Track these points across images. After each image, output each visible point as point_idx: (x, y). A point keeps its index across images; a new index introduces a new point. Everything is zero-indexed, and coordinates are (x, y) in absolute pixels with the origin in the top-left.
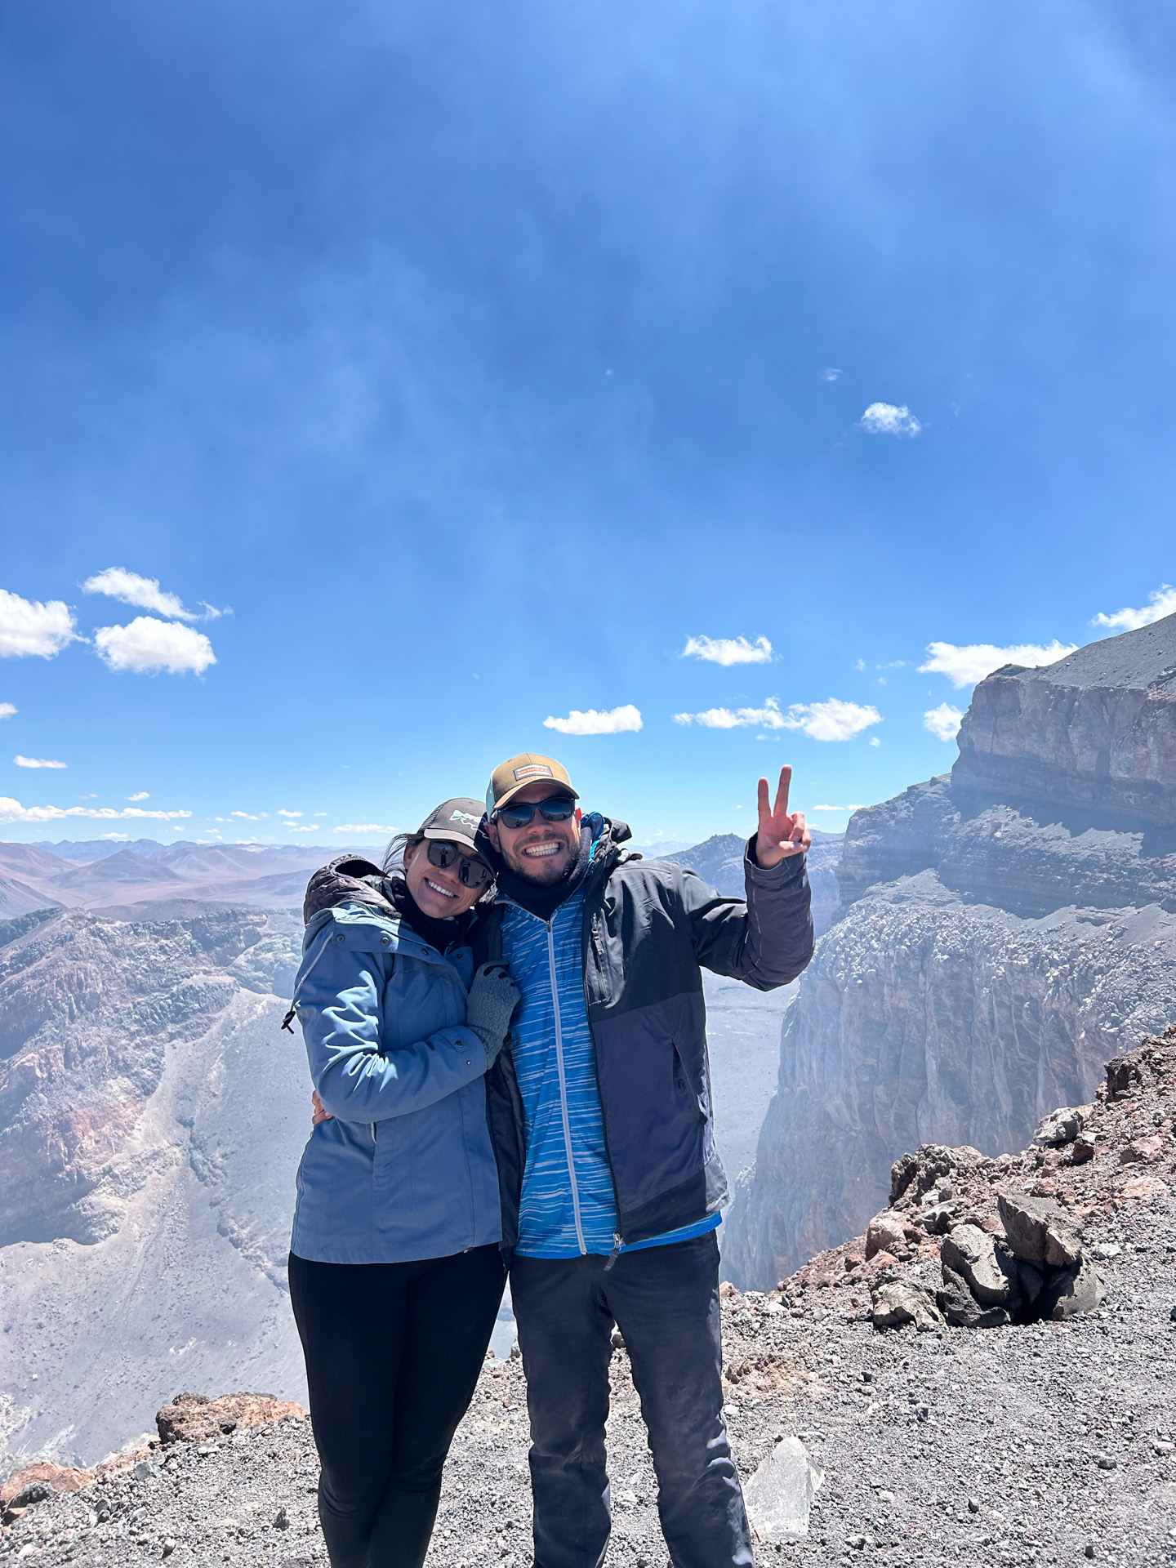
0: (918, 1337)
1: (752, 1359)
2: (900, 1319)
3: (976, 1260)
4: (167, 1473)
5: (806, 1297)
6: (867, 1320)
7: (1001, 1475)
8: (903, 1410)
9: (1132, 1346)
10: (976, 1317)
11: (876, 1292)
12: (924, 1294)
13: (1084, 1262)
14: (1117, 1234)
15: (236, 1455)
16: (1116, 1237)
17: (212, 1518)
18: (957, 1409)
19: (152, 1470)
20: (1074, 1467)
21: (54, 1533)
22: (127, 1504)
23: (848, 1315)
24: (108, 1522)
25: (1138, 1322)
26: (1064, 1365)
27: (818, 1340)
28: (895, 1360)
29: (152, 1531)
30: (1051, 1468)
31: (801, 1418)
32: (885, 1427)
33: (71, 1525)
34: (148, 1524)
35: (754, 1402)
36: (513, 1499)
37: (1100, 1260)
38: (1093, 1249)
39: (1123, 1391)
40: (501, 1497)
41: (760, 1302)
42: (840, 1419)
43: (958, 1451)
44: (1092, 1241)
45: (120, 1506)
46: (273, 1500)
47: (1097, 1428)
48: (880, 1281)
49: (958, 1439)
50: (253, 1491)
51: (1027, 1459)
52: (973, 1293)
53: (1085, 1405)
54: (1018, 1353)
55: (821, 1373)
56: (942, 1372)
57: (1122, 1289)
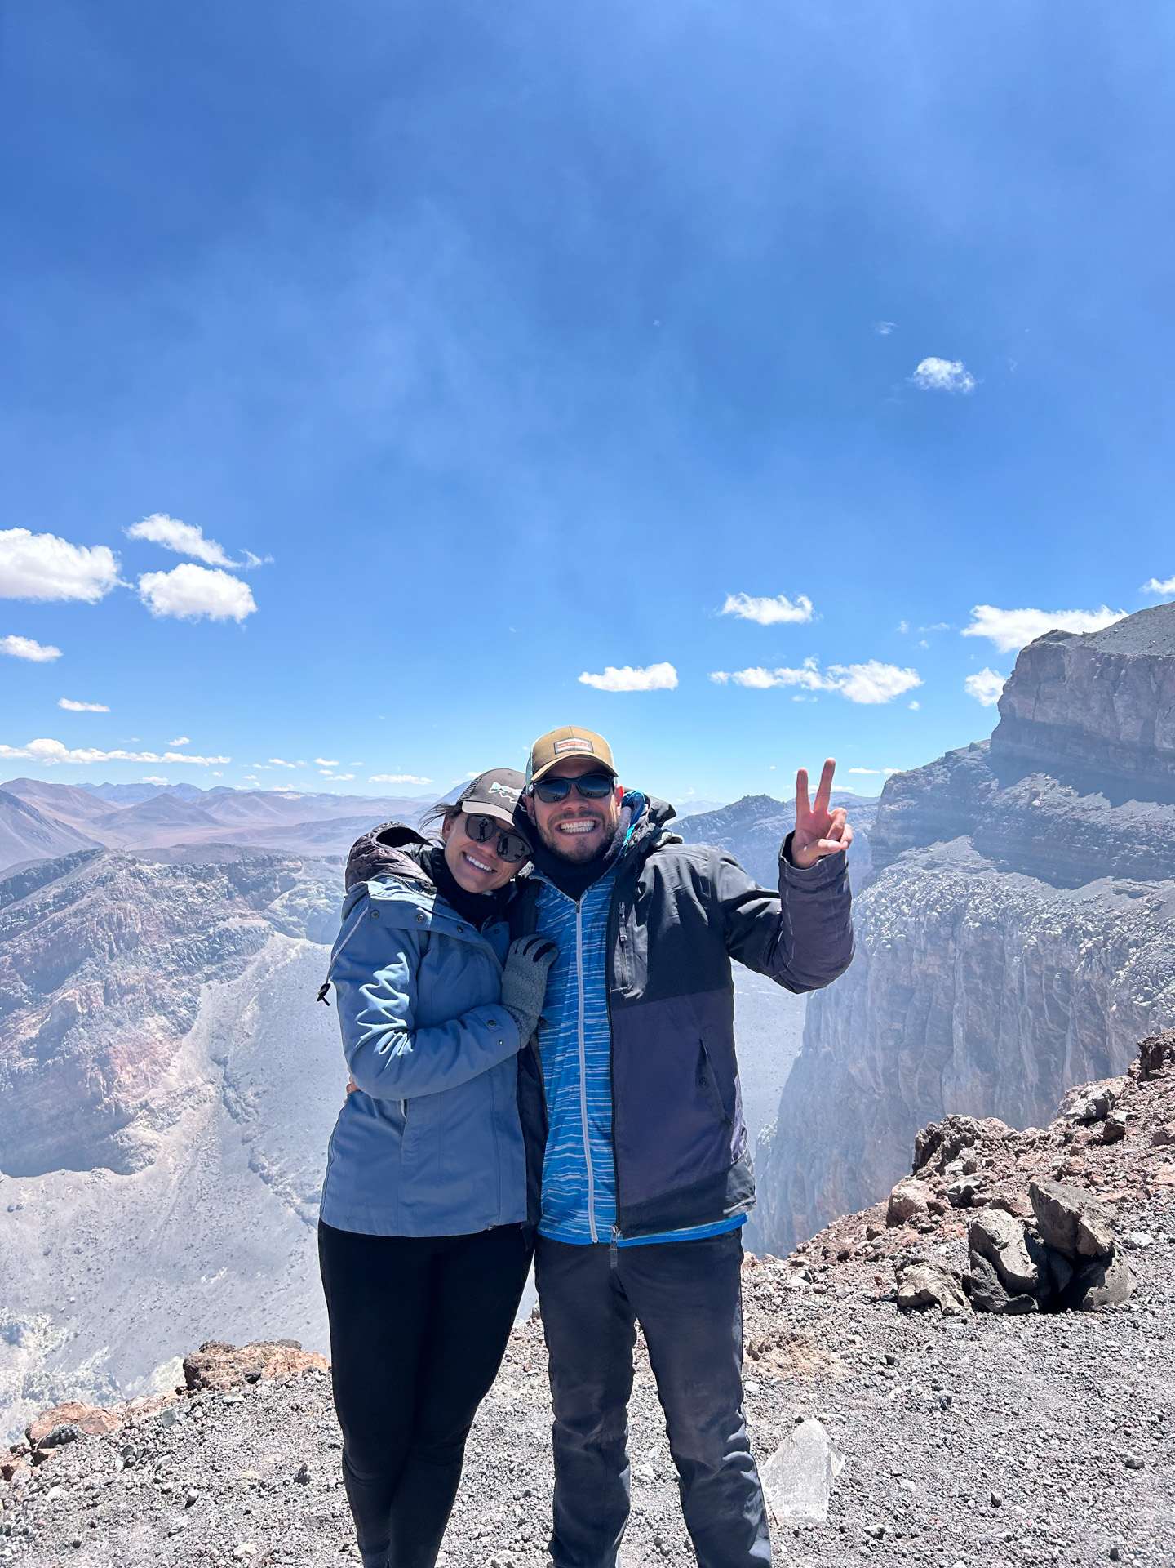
0: (943, 1321)
1: (773, 1336)
2: (924, 1302)
3: (1005, 1246)
4: (192, 1421)
5: (829, 1273)
6: (891, 1301)
7: (1025, 1469)
8: (927, 1397)
9: (1163, 1342)
10: (1003, 1304)
11: (901, 1273)
12: (950, 1277)
13: (1117, 1253)
14: (1149, 1223)
15: (260, 1405)
16: (1148, 1226)
17: (235, 1469)
18: (982, 1398)
19: (177, 1418)
20: (1100, 1464)
21: (81, 1477)
22: (152, 1450)
23: (870, 1294)
24: (133, 1467)
25: (1170, 1317)
26: (1092, 1358)
27: (841, 1318)
28: (919, 1343)
29: (176, 1480)
30: (1076, 1465)
31: (822, 1399)
32: (908, 1413)
33: (98, 1469)
34: (172, 1473)
35: (775, 1380)
36: (531, 1466)
37: (1131, 1248)
38: (1125, 1237)
39: (1153, 1388)
40: (520, 1464)
41: (782, 1275)
42: (861, 1402)
43: (982, 1442)
44: (1124, 1228)
45: (146, 1452)
46: (295, 1454)
47: (1125, 1426)
48: (906, 1263)
49: (982, 1430)
50: (276, 1443)
51: (1052, 1454)
52: (1000, 1278)
53: (1113, 1401)
54: (1046, 1343)
55: (843, 1353)
56: (967, 1359)
57: (1154, 1280)
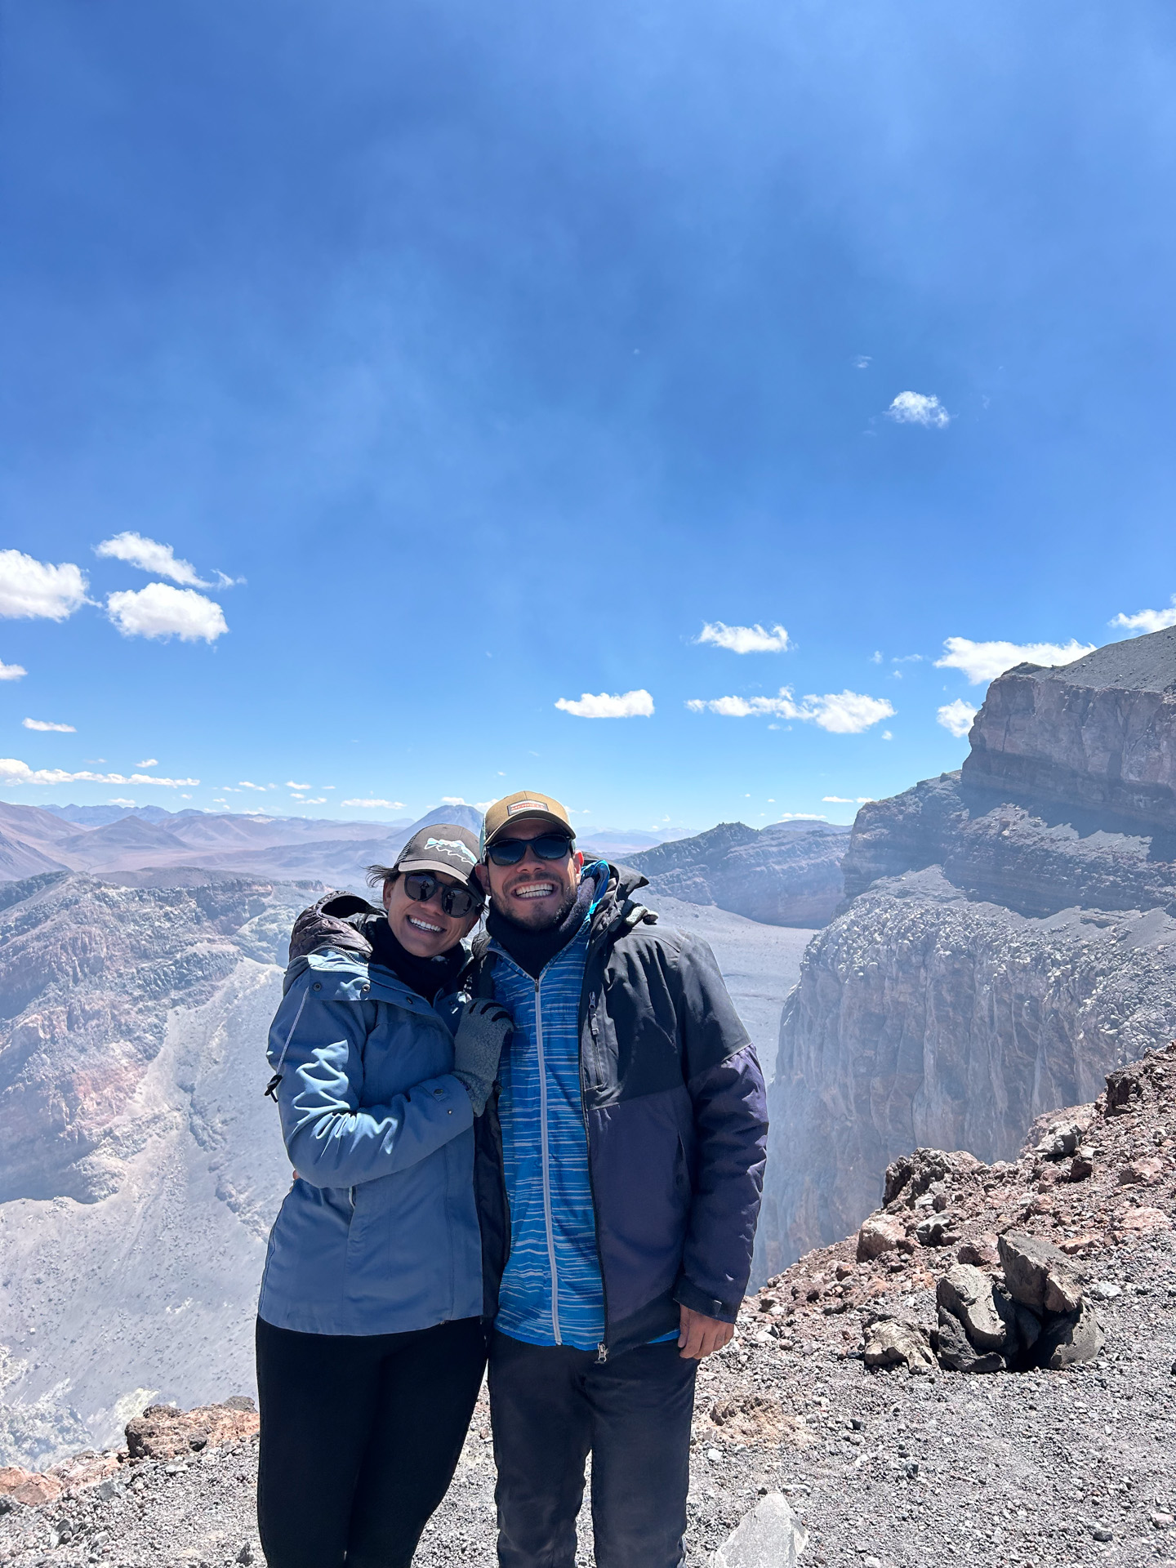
0: (910, 1380)
1: (738, 1401)
2: (891, 1360)
3: (973, 1302)
4: (132, 1493)
5: (796, 1327)
6: (857, 1358)
7: (992, 1543)
8: (893, 1465)
9: (1131, 1403)
10: (971, 1362)
11: (868, 1330)
12: (918, 1334)
13: (1085, 1309)
14: (1117, 1272)
15: (204, 1475)
16: (1116, 1275)
17: (175, 1547)
18: (948, 1464)
19: (116, 1491)
20: (1068, 1537)
21: (13, 1555)
22: (90, 1525)
23: (837, 1351)
24: (69, 1543)
25: (1138, 1375)
26: (1060, 1421)
27: (807, 1378)
28: (885, 1405)
29: (112, 1559)
30: (1044, 1538)
31: (786, 1468)
32: (873, 1482)
33: (31, 1545)
34: (108, 1551)
35: (739, 1447)
36: (484, 1545)
37: (1099, 1300)
38: (1094, 1287)
39: (1121, 1453)
40: (472, 1544)
41: (748, 1329)
42: (827, 1471)
43: (948, 1514)
44: (1091, 1277)
45: (83, 1526)
46: (239, 1531)
47: (1093, 1495)
48: (873, 1319)
49: (947, 1500)
50: (219, 1518)
51: (1019, 1527)
52: (968, 1336)
53: (1081, 1467)
54: (1013, 1404)
55: (809, 1417)
56: (934, 1422)
57: (1121, 1334)
